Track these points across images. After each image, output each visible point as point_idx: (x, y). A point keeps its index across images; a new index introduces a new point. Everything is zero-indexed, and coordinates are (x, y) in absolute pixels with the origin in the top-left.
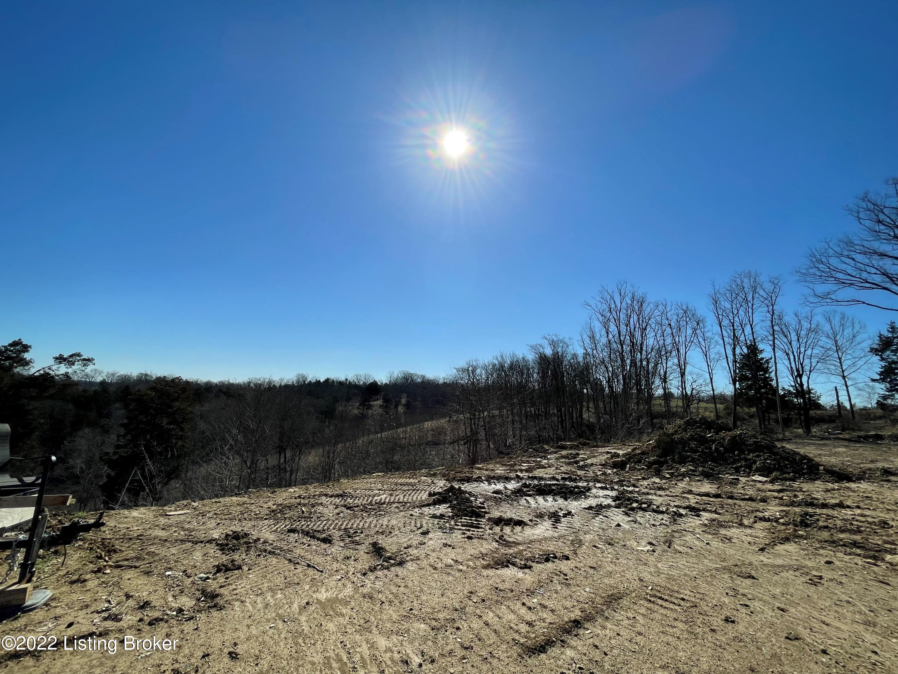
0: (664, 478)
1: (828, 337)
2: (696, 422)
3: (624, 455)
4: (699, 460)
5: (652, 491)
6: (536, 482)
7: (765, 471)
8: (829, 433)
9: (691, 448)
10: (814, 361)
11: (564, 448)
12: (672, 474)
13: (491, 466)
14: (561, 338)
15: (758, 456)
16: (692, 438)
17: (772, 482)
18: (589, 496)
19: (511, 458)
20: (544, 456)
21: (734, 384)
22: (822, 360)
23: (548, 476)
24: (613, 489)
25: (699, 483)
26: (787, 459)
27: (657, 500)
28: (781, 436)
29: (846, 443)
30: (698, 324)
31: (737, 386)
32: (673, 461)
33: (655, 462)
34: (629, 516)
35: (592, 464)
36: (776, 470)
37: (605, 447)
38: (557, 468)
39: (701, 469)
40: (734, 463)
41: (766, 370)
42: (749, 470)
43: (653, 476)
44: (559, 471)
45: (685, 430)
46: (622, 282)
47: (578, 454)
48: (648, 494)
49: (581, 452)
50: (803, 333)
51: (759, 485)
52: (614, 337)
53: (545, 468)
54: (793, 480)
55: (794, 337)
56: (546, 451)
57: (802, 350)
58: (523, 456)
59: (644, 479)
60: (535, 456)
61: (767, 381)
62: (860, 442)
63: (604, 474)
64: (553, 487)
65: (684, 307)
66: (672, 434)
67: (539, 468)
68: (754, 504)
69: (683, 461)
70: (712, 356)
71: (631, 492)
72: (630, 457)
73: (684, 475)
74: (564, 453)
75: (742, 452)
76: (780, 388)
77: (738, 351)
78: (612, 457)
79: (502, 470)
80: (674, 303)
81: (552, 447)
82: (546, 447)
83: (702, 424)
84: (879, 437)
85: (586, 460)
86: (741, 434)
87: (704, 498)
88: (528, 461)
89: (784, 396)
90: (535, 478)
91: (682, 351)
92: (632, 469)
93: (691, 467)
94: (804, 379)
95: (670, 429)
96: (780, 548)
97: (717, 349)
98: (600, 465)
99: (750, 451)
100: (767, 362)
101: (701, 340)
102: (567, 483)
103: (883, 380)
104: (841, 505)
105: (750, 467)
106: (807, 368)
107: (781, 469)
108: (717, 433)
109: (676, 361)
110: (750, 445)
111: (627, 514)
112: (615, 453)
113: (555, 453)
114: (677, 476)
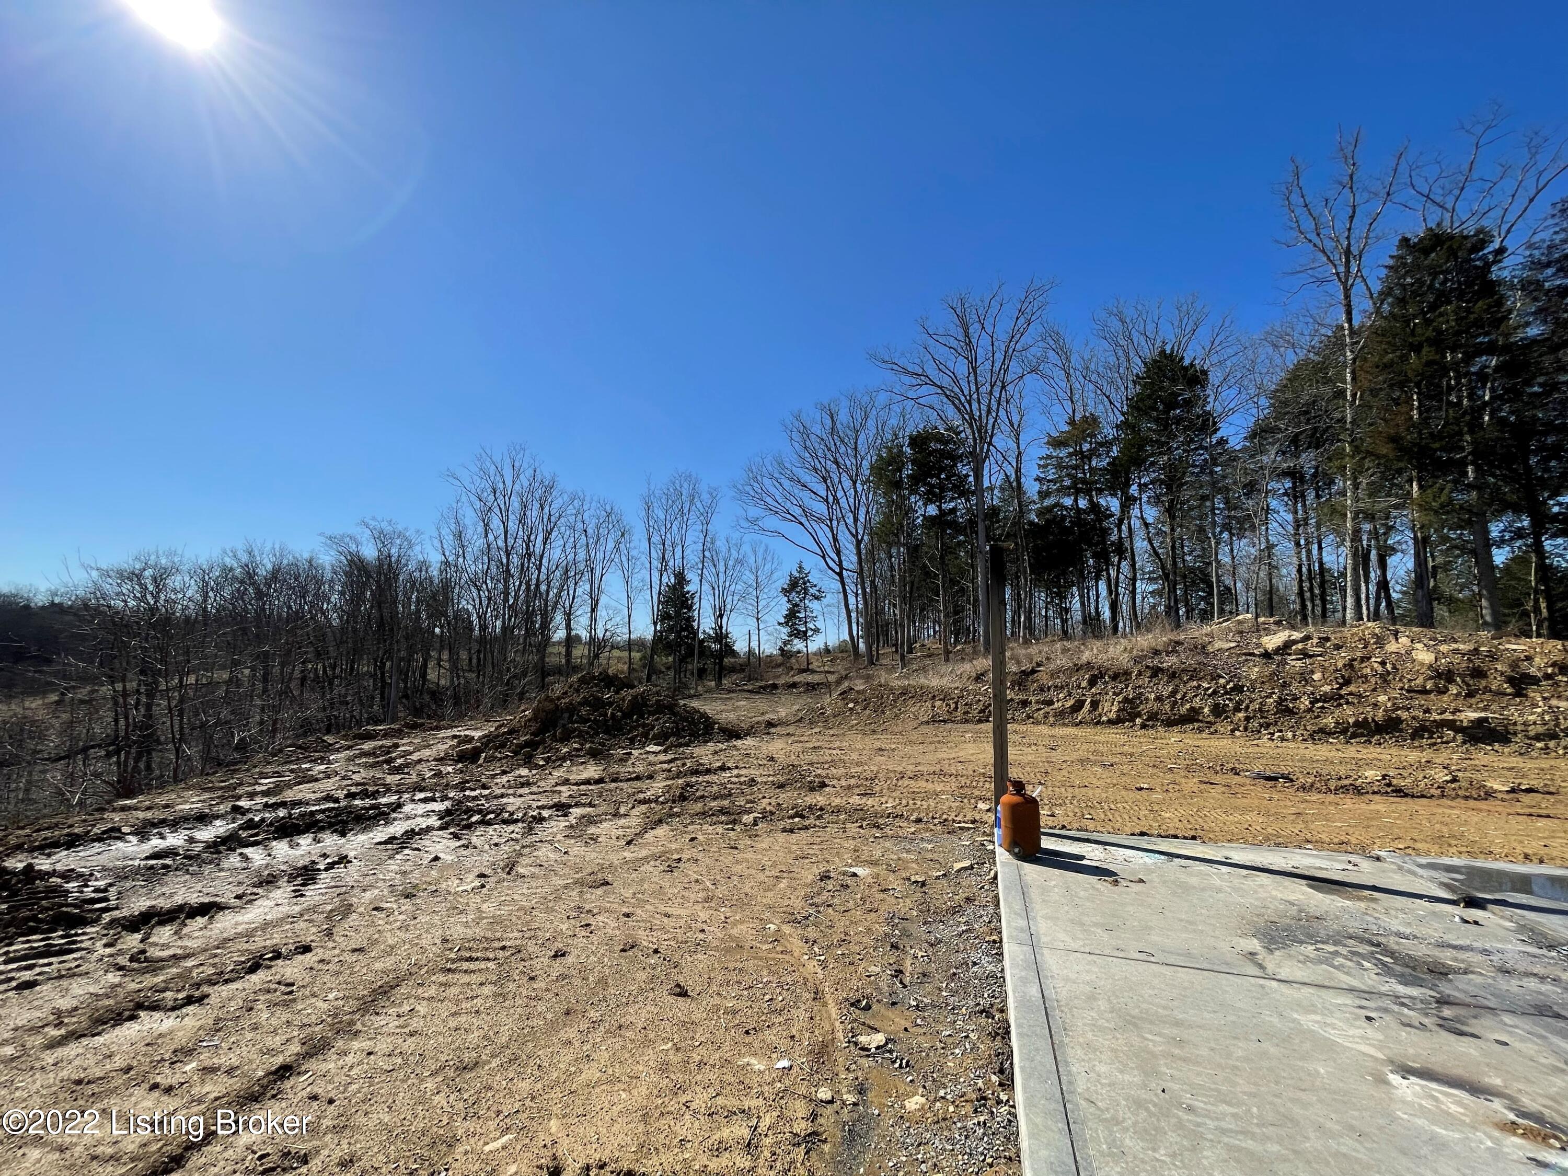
0: (537, 766)
1: (751, 571)
2: (594, 678)
3: (480, 738)
4: (588, 733)
5: (511, 791)
6: (282, 813)
7: (660, 739)
8: (737, 685)
9: (581, 717)
10: (736, 598)
11: (369, 737)
12: (548, 760)
13: (163, 800)
14: (400, 528)
15: (657, 720)
16: (585, 702)
17: (665, 751)
18: (395, 819)
19: (235, 771)
20: (322, 758)
21: (655, 624)
22: (743, 598)
23: (313, 797)
24: (444, 798)
25: (581, 768)
26: (686, 720)
27: (513, 803)
28: (692, 692)
29: (747, 695)
30: (623, 535)
31: (658, 628)
32: (554, 739)
33: (527, 744)
34: (460, 839)
35: (420, 761)
36: (673, 734)
37: (452, 727)
38: (343, 778)
39: (588, 746)
40: (630, 731)
41: (690, 608)
42: (646, 738)
43: (520, 766)
44: (349, 782)
45: (577, 691)
46: (518, 447)
47: (396, 746)
48: (502, 796)
49: (405, 741)
50: (731, 563)
51: (652, 758)
52: (496, 538)
53: (317, 780)
54: (687, 745)
55: (722, 569)
56: (329, 748)
57: (727, 584)
58: (269, 763)
59: (504, 773)
60: (298, 759)
61: (690, 619)
62: (758, 693)
63: (439, 774)
64: (320, 817)
65: (608, 508)
66: (559, 698)
67: (300, 783)
68: (638, 784)
69: (565, 738)
70: (635, 584)
71: (475, 798)
72: (488, 741)
73: (564, 759)
74: (368, 746)
75: (641, 716)
76: (701, 631)
77: (665, 579)
78: (459, 744)
79: (198, 802)
80: (595, 498)
81: (345, 738)
82: (329, 739)
83: (601, 681)
84: (775, 686)
85: (411, 754)
86: (644, 692)
87: (582, 787)
88: (277, 772)
89: (703, 641)
90: (283, 804)
91: (598, 574)
92: (489, 760)
93: (575, 746)
94: (725, 619)
95: (558, 689)
96: (650, 835)
97: (641, 576)
98: (435, 760)
99: (651, 714)
100: (692, 597)
101: (624, 559)
102: (357, 802)
103: (787, 623)
104: (723, 768)
105: (646, 735)
106: (729, 607)
107: (677, 733)
108: (617, 692)
109: (588, 587)
110: (652, 706)
111: (456, 836)
112: (466, 736)
113: (349, 748)
114: (554, 761)
